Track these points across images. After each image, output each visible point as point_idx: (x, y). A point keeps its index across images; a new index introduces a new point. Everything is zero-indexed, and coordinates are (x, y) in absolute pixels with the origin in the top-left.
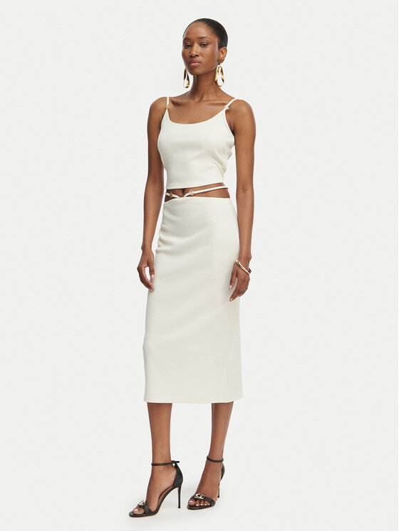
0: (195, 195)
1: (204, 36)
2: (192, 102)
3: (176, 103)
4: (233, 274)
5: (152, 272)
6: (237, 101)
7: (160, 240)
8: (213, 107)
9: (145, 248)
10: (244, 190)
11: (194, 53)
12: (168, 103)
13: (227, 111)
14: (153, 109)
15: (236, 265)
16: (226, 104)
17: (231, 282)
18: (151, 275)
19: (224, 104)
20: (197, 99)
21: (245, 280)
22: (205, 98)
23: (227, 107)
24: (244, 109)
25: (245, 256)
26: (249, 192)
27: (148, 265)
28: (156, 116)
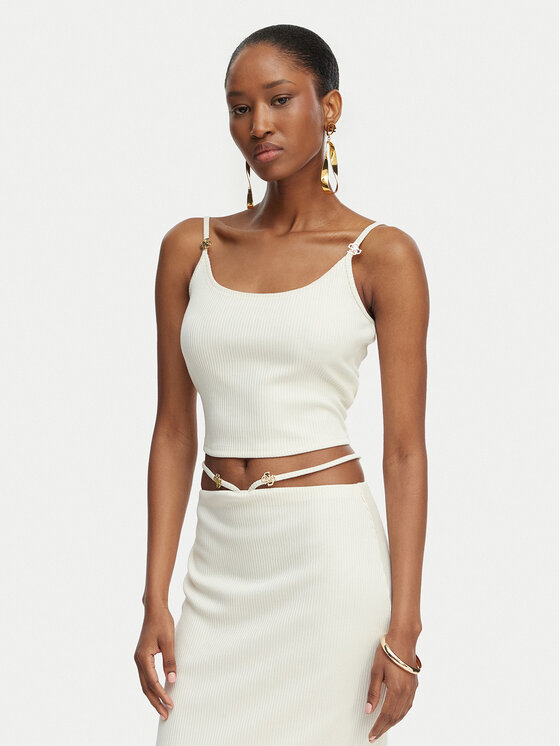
0: (277, 484)
1: (278, 77)
2: (267, 235)
3: (226, 233)
4: (374, 675)
5: (169, 666)
6: (382, 229)
7: (191, 582)
8: (318, 247)
9: (153, 602)
10: (403, 456)
11: (262, 128)
12: (206, 235)
13: (356, 259)
14: (169, 248)
15: (381, 653)
16: (352, 240)
17: (371, 697)
18: (167, 673)
19: (349, 240)
20: (281, 228)
21: (403, 690)
22: (298, 226)
23: (354, 249)
24: (399, 251)
25: (405, 628)
26: (414, 461)
27: (160, 649)
28: (177, 268)
